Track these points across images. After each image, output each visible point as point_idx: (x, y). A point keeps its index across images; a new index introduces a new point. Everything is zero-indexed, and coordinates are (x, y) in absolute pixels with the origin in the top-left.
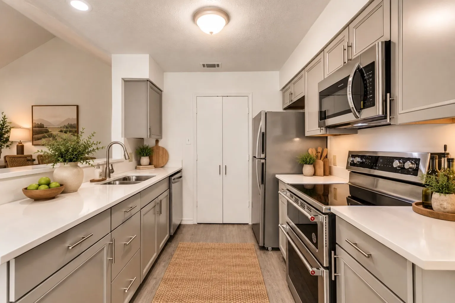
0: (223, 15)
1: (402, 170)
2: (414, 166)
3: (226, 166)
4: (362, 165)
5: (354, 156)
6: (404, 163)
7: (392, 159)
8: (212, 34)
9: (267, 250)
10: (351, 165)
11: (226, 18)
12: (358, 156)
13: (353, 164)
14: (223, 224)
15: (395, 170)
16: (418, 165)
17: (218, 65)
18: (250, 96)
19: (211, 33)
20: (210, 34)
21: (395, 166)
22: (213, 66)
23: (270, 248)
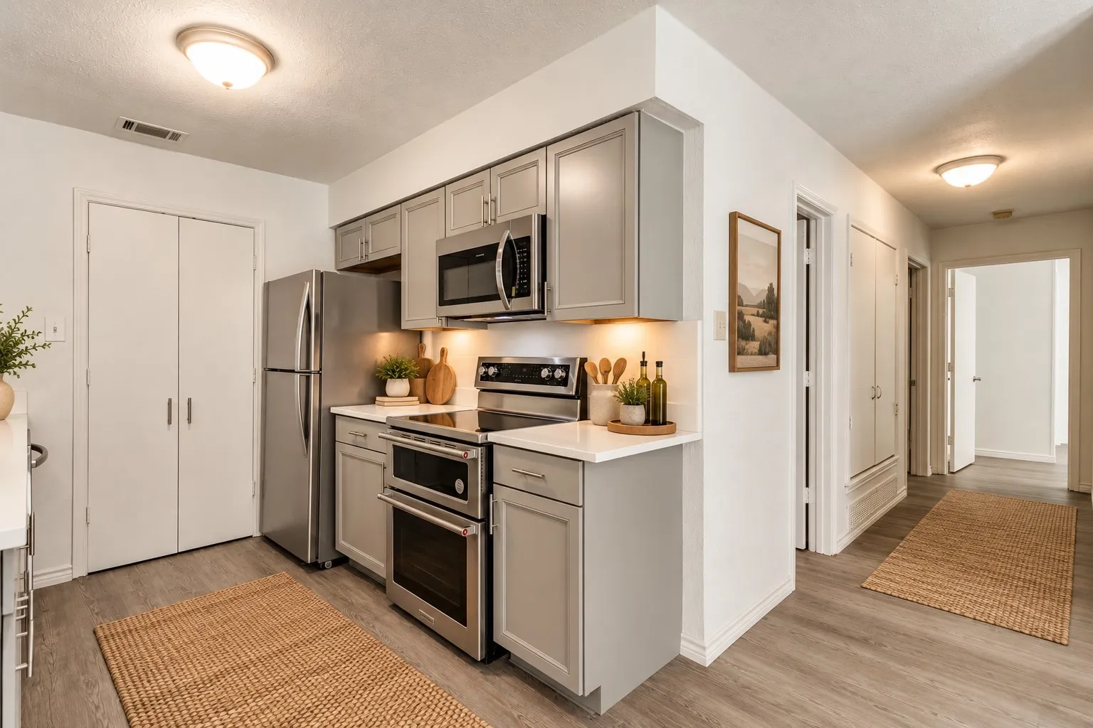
0: (260, 53)
1: (551, 381)
2: (564, 374)
3: (190, 400)
4: (498, 377)
5: (487, 365)
6: (553, 371)
7: (540, 367)
8: (230, 88)
9: (324, 568)
10: (482, 378)
11: (267, 61)
12: (493, 365)
13: (485, 377)
14: (179, 553)
15: (542, 382)
16: (567, 373)
17: (175, 137)
18: (260, 230)
19: (227, 85)
20: (224, 87)
21: (543, 376)
22: (161, 134)
23: (328, 563)
